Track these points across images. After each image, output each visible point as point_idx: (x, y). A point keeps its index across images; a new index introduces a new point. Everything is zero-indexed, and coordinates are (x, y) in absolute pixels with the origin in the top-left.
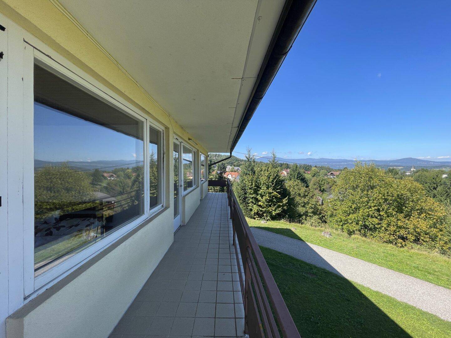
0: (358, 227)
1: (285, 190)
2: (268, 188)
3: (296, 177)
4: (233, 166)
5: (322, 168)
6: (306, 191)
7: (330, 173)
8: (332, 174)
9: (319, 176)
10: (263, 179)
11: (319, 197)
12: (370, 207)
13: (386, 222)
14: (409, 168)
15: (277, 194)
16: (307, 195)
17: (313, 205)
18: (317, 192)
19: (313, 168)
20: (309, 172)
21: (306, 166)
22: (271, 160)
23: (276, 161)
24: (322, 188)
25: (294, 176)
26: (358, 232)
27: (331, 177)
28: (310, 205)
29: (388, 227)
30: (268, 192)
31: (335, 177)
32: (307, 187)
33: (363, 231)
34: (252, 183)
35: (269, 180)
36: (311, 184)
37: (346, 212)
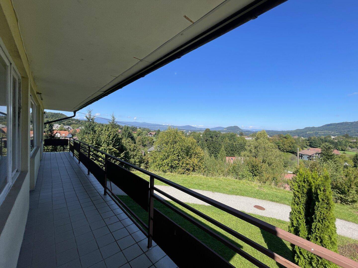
0: (168, 168)
1: (122, 146)
2: (108, 145)
3: (127, 136)
4: (62, 125)
5: (144, 129)
6: (135, 146)
7: (149, 133)
8: (150, 134)
9: (142, 135)
10: (103, 138)
11: (143, 151)
12: (175, 154)
13: (181, 162)
14: (188, 131)
15: (116, 150)
16: (135, 150)
17: (139, 156)
18: (141, 147)
19: (138, 130)
20: (135, 132)
21: (133, 128)
22: (110, 121)
23: (115, 122)
24: (144, 144)
25: (126, 135)
26: (168, 171)
27: (150, 136)
28: (137, 156)
29: (182, 165)
30: (108, 149)
31: (152, 136)
32: (135, 143)
33: (170, 170)
34: (93, 141)
35: (109, 138)
36: (137, 141)
37: (162, 159)
